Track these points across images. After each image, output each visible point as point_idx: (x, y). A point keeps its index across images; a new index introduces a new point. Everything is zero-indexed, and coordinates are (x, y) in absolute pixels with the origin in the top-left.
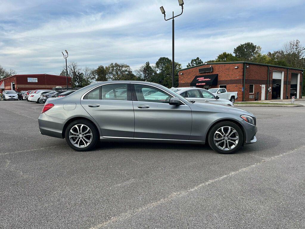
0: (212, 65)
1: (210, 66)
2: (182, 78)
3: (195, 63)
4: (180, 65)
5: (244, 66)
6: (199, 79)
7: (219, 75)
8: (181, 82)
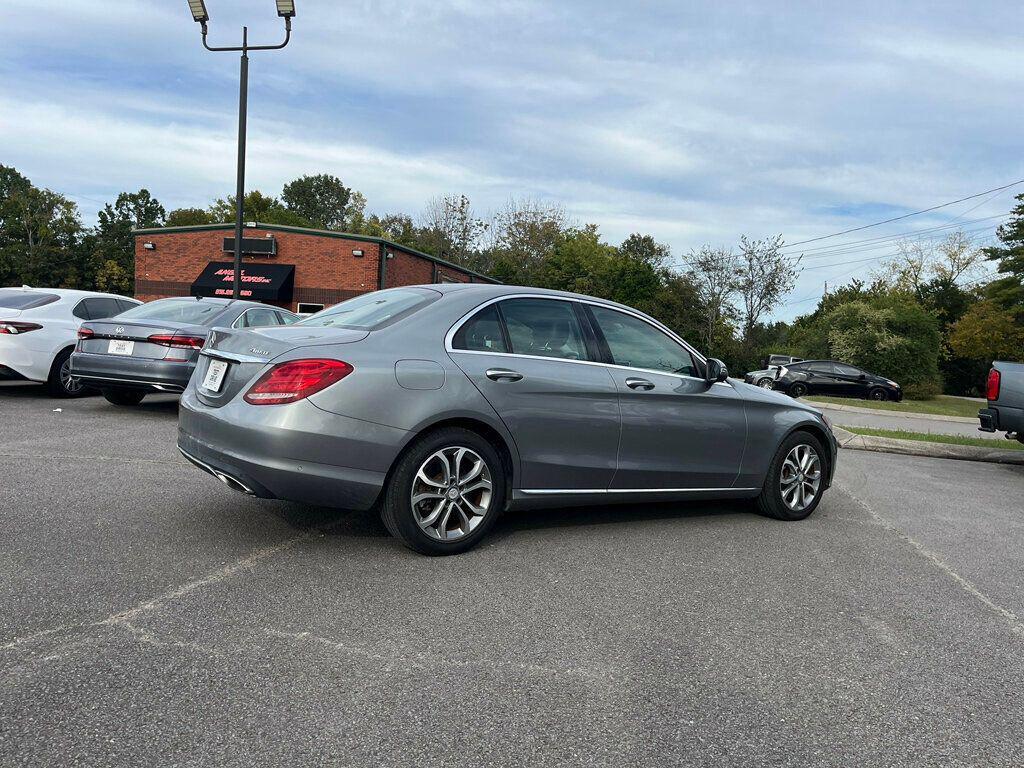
0: (275, 234)
1: (269, 235)
2: (149, 260)
3: (132, 206)
4: (69, 205)
5: (381, 253)
6: (224, 276)
7: (300, 269)
8: (144, 274)
